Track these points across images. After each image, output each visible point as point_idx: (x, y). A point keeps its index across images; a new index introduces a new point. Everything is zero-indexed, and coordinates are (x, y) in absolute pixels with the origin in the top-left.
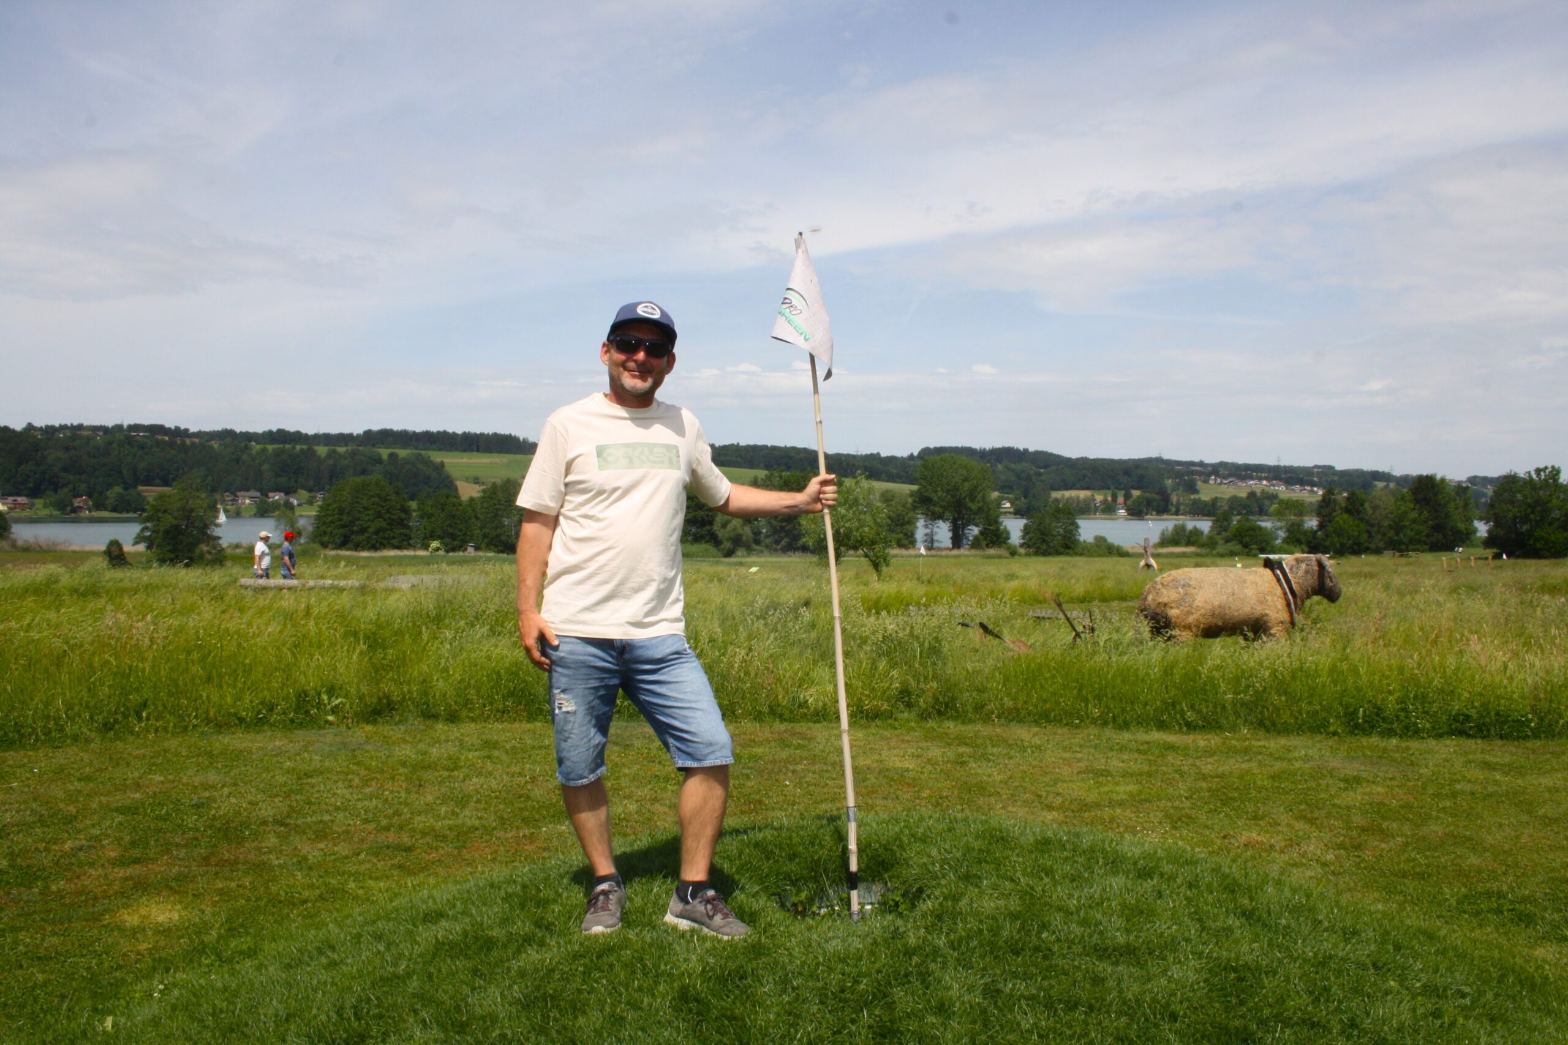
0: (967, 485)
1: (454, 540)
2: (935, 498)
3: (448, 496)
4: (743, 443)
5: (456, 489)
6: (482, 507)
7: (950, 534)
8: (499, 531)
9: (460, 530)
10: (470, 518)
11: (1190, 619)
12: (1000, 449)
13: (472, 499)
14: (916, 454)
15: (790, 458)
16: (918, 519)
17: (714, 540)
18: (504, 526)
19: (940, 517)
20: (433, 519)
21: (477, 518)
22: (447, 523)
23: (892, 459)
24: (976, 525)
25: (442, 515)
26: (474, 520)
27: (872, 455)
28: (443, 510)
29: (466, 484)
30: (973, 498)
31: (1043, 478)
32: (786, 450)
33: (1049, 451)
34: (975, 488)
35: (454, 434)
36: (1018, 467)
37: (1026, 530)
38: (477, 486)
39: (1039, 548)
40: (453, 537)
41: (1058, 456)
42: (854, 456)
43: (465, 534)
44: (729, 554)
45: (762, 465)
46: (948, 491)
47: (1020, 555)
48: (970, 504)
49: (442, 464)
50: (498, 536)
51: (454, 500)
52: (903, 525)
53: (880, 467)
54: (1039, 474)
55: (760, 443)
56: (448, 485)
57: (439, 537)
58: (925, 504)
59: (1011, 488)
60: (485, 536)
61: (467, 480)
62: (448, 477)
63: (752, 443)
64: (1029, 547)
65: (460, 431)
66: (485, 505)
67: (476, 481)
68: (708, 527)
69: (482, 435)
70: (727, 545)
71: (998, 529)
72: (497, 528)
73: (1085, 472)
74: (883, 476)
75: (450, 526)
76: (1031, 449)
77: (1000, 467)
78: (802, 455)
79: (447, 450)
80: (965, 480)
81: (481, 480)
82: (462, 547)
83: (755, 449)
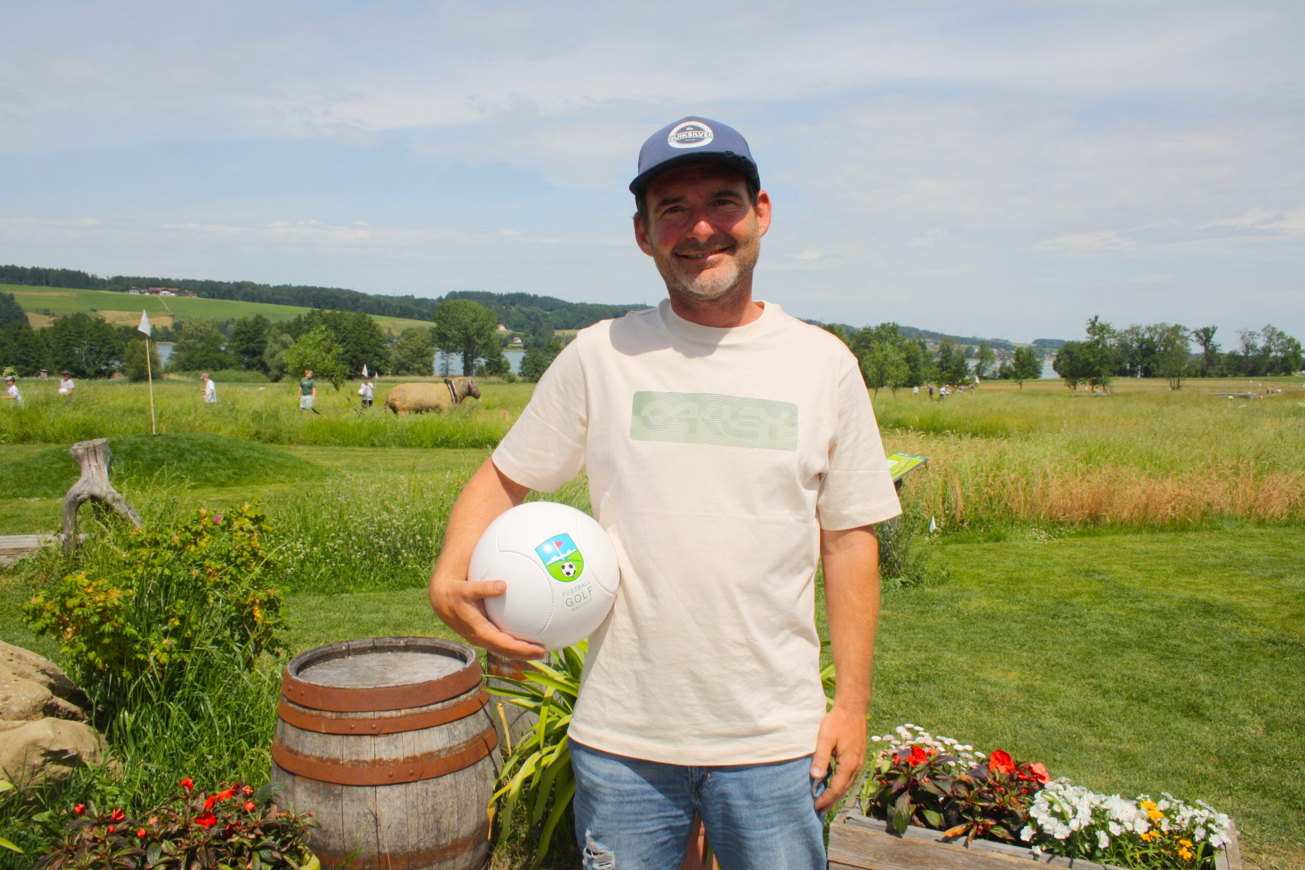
0: (475, 324)
1: (27, 366)
2: (450, 336)
3: (20, 328)
4: (295, 284)
5: (27, 320)
6: (55, 338)
7: (462, 365)
8: (70, 359)
9: (34, 358)
10: (42, 347)
11: (405, 406)
12: (514, 294)
13: (43, 330)
14: (444, 297)
15: (336, 298)
16: (435, 351)
17: (264, 368)
18: (75, 354)
19: (454, 350)
20: (6, 347)
21: (48, 346)
22: (20, 351)
23: (423, 301)
24: (483, 357)
25: (14, 344)
26: (46, 348)
27: (407, 296)
28: (16, 340)
29: (35, 315)
30: (479, 335)
31: (549, 319)
32: (332, 291)
33: (555, 297)
34: (483, 327)
35: (23, 269)
36: (528, 310)
37: (524, 362)
38: (47, 318)
39: (533, 376)
40: (27, 363)
41: (562, 301)
42: (391, 298)
43: (38, 361)
44: (276, 379)
45: (311, 303)
46: (459, 330)
47: (518, 382)
48: (477, 340)
49: (12, 297)
50: (69, 363)
51: (26, 331)
52: (422, 356)
53: (413, 307)
54: (546, 316)
55: (310, 284)
56: (19, 315)
57: (13, 364)
58: (442, 340)
59: (522, 326)
60: (57, 363)
61: (37, 311)
62: (19, 308)
63: (302, 284)
64: (525, 375)
65: (29, 266)
66: (57, 336)
67: (47, 313)
68: (258, 357)
69: (51, 270)
70: (275, 372)
71: (499, 361)
72: (68, 355)
73: (583, 315)
74: (416, 315)
75: (23, 353)
76: (540, 295)
77: (513, 309)
78: (347, 296)
79: (17, 283)
80: (474, 321)
81: (51, 312)
82: (35, 372)
83: (306, 290)
